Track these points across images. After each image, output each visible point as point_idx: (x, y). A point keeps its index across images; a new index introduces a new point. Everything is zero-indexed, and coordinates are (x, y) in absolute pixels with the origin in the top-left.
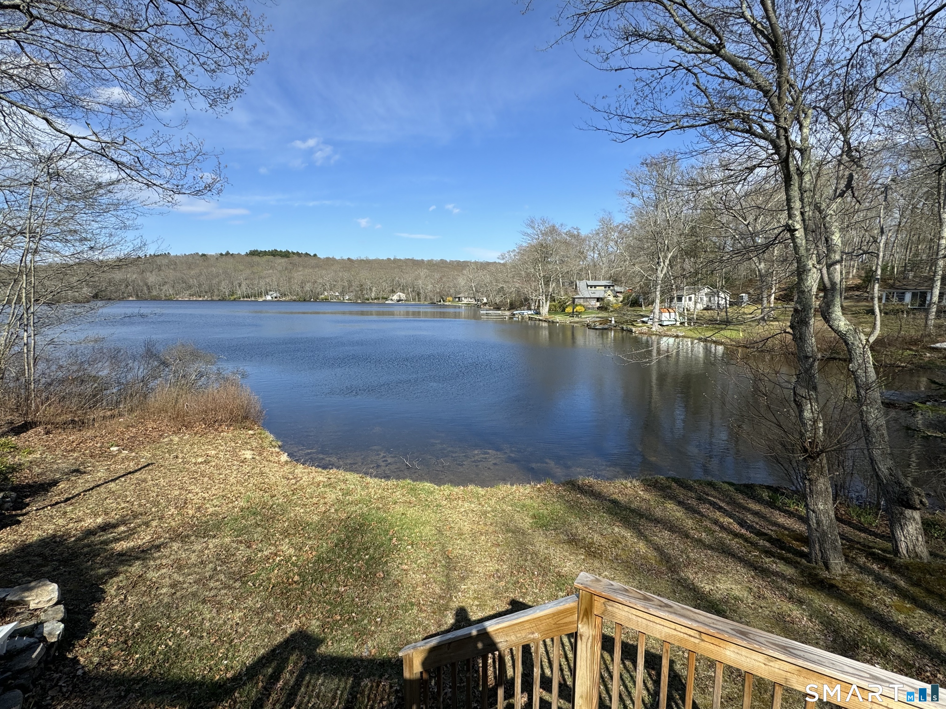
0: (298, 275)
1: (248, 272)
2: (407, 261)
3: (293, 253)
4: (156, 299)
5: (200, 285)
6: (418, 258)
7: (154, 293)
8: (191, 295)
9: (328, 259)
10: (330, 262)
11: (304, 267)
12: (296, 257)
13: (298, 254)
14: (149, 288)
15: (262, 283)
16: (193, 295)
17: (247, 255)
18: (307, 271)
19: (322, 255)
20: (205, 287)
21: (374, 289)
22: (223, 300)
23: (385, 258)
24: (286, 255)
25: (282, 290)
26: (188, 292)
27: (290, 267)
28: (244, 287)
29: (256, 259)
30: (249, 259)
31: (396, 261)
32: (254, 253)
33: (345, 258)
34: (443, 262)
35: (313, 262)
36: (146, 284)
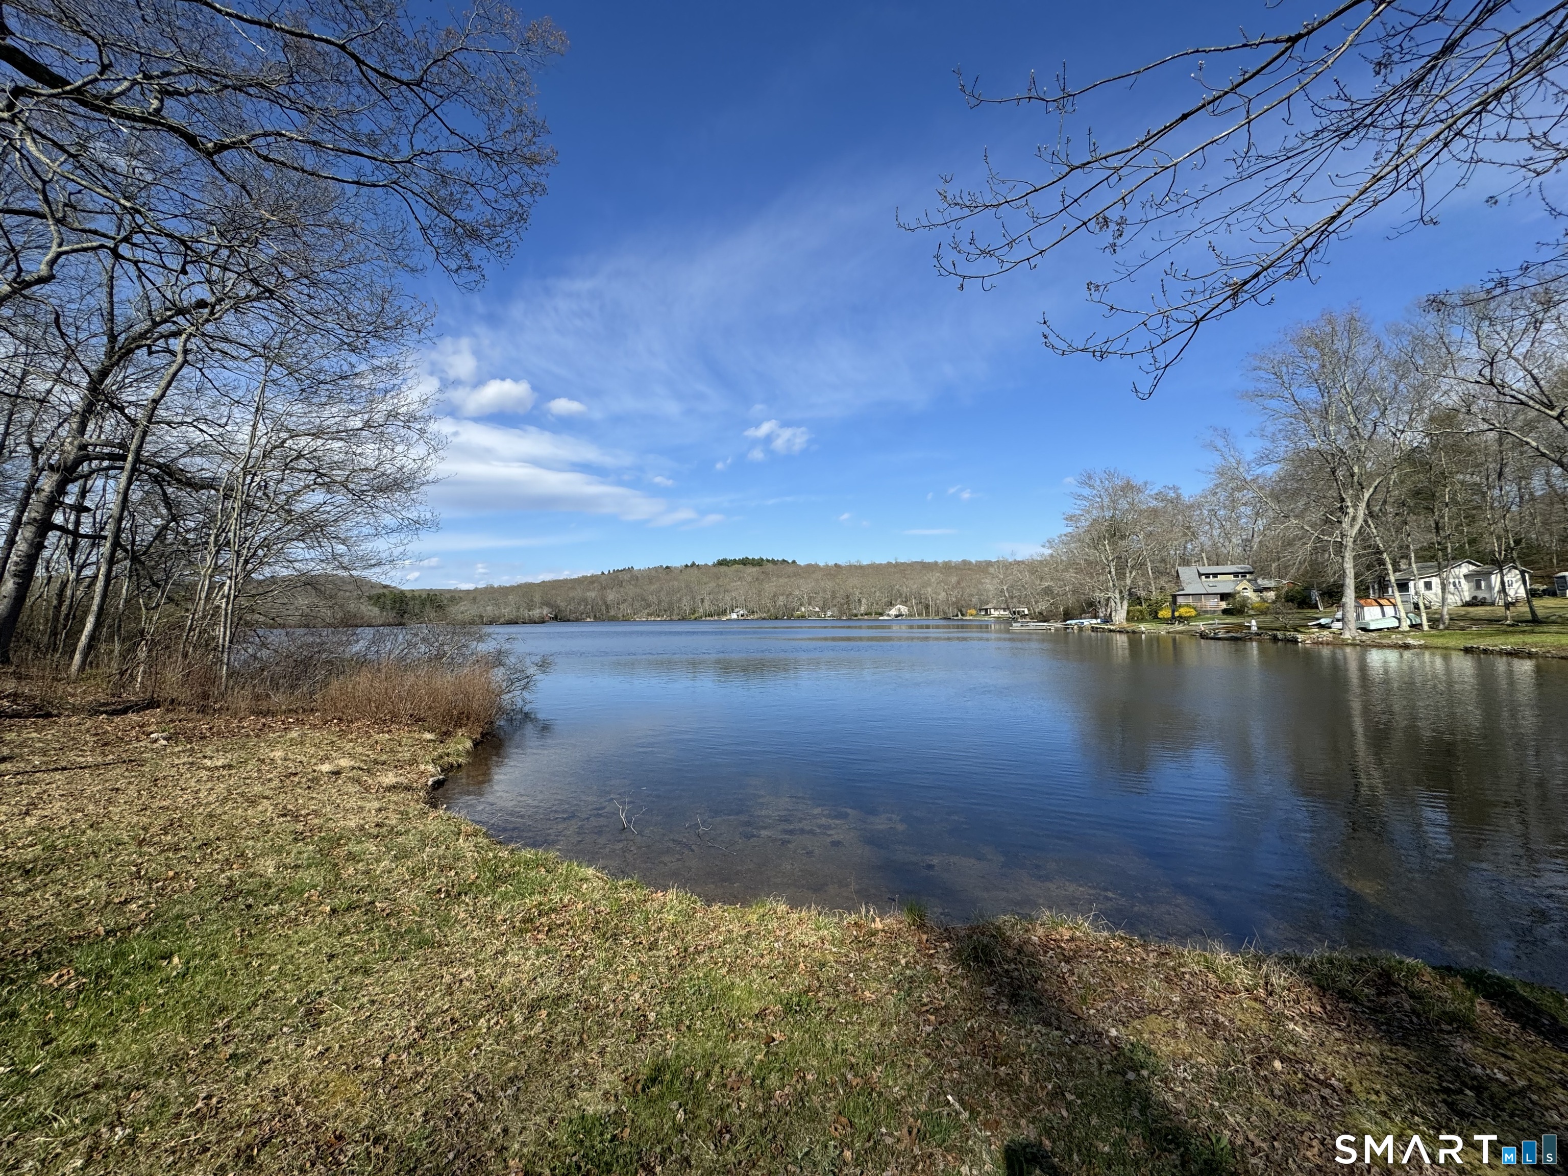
0: (770, 587)
1: (712, 584)
2: (912, 565)
3: (768, 561)
4: (613, 619)
5: (660, 602)
6: (929, 559)
7: (612, 613)
8: (650, 615)
9: (809, 566)
10: (812, 569)
11: (779, 576)
12: (770, 565)
13: (773, 562)
14: (608, 607)
15: (727, 598)
16: (651, 615)
17: (714, 565)
18: (783, 581)
19: (801, 562)
20: (664, 605)
21: (864, 601)
22: (683, 619)
23: (884, 562)
24: (759, 563)
25: (751, 605)
26: (646, 611)
27: (762, 577)
28: (707, 603)
29: (723, 569)
30: (716, 570)
31: (897, 565)
32: (723, 563)
33: (831, 563)
34: (965, 563)
35: (791, 569)
36: (605, 603)
